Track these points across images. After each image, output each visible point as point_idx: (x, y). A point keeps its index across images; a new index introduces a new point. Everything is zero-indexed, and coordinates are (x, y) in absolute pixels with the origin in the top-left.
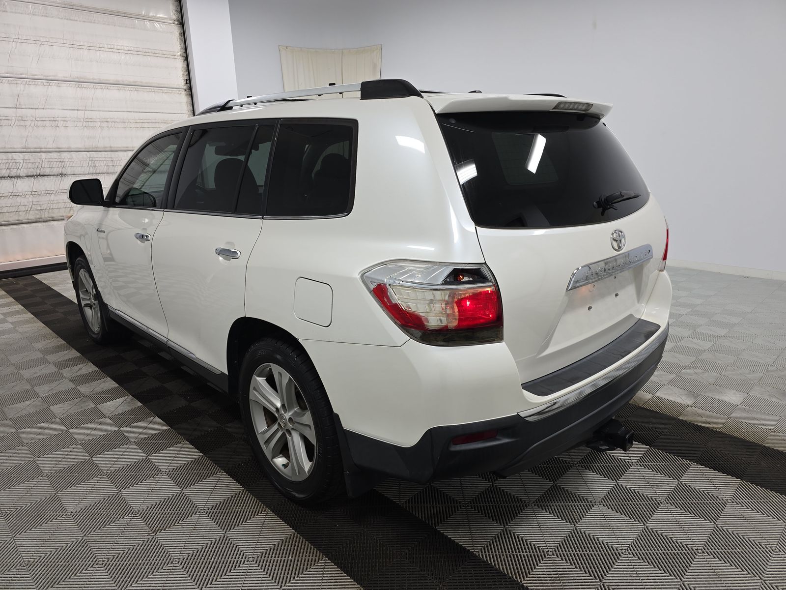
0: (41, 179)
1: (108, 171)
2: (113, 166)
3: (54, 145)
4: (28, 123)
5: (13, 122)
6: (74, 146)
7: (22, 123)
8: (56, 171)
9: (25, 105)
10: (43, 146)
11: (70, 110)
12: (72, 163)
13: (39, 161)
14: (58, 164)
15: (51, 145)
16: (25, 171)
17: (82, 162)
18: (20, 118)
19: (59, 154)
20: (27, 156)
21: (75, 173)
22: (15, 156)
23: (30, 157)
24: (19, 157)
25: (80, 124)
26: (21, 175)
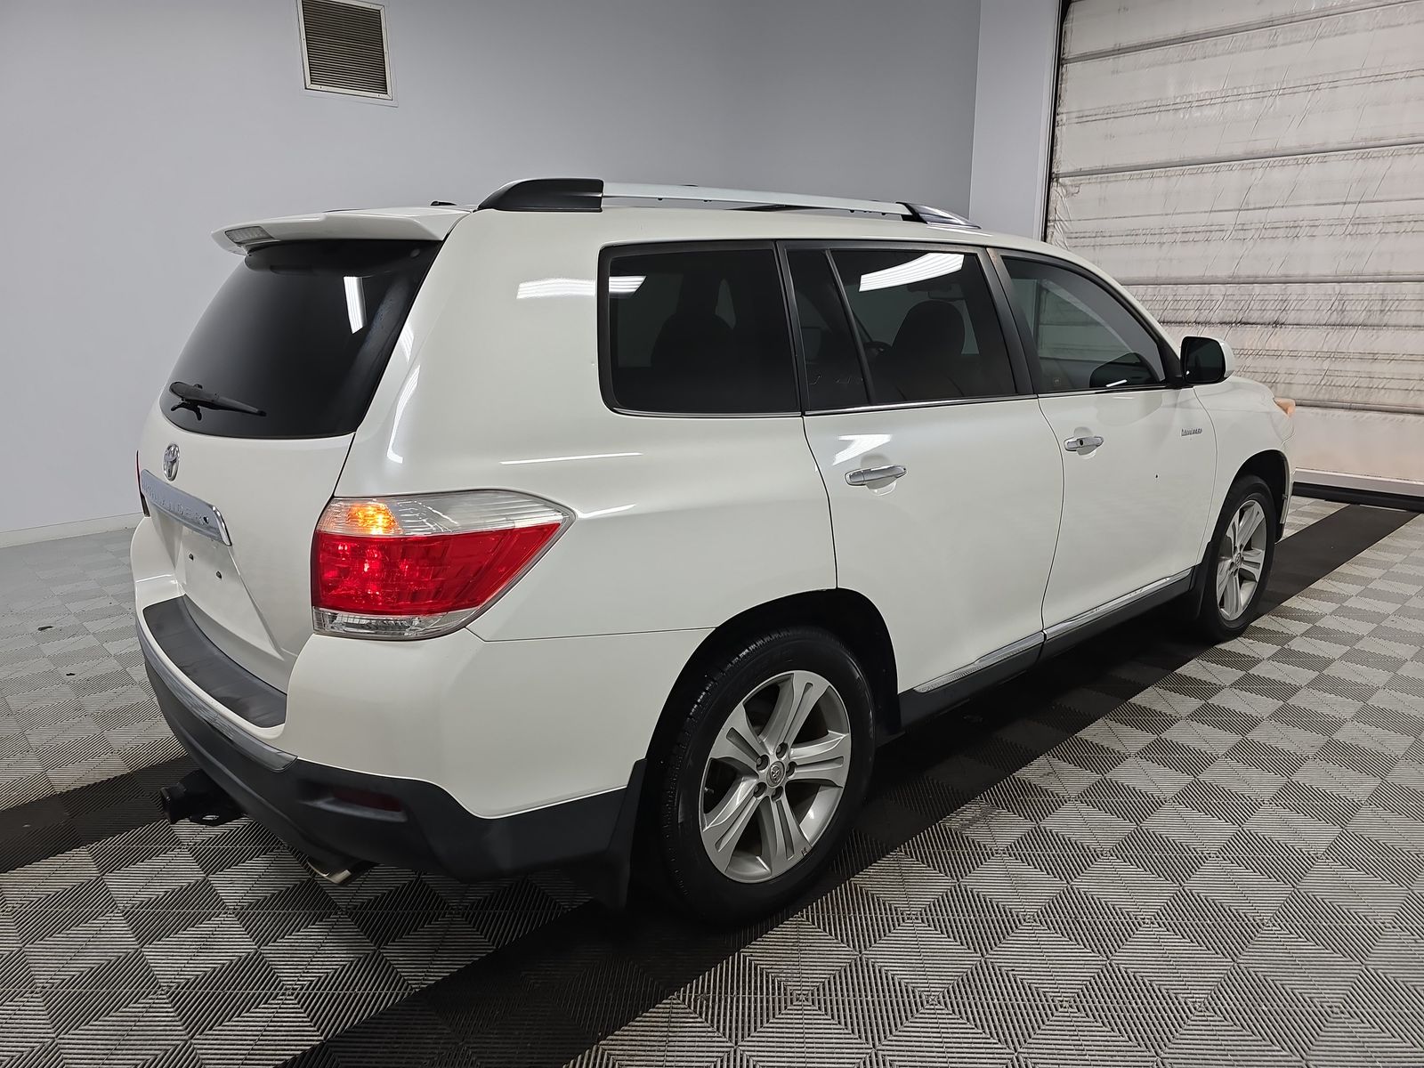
0: (1240, 328)
1: (1365, 322)
2: (1382, 311)
3: (1282, 271)
4: (1249, 234)
5: (1229, 233)
6: (1315, 271)
7: (1241, 235)
8: (1270, 316)
9: (1255, 204)
10: (1261, 274)
11: (1330, 204)
12: (1301, 303)
13: (1247, 298)
14: (1276, 303)
15: (1275, 271)
16: (1221, 315)
17: (1321, 302)
18: (1240, 227)
19: (1283, 286)
20: (1231, 289)
21: (1302, 322)
22: (1215, 289)
23: (1236, 292)
24: (1220, 290)
25: (1339, 230)
26: (1213, 321)
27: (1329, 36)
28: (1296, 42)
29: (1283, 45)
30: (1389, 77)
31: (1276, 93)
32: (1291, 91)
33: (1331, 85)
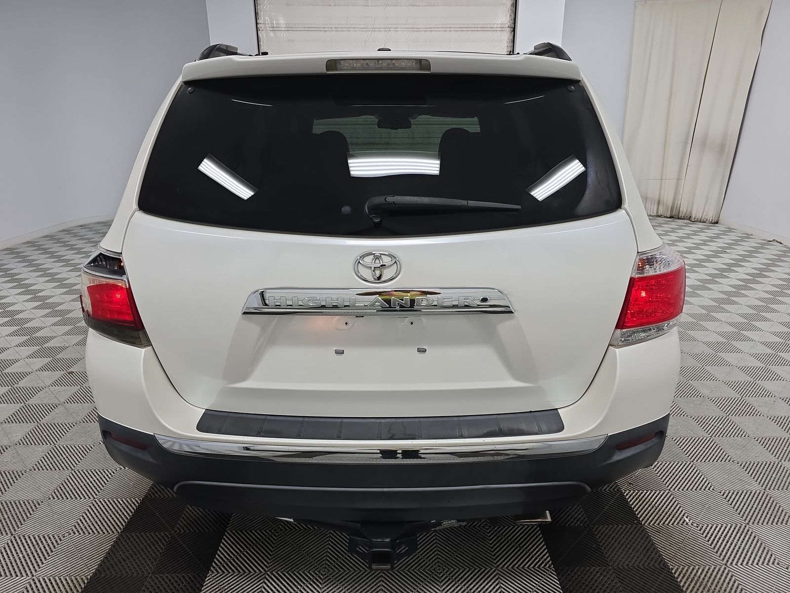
27: (391, 6)
28: (377, 6)
29: (371, 6)
30: (417, 30)
31: (372, 29)
32: (378, 29)
33: (395, 29)
